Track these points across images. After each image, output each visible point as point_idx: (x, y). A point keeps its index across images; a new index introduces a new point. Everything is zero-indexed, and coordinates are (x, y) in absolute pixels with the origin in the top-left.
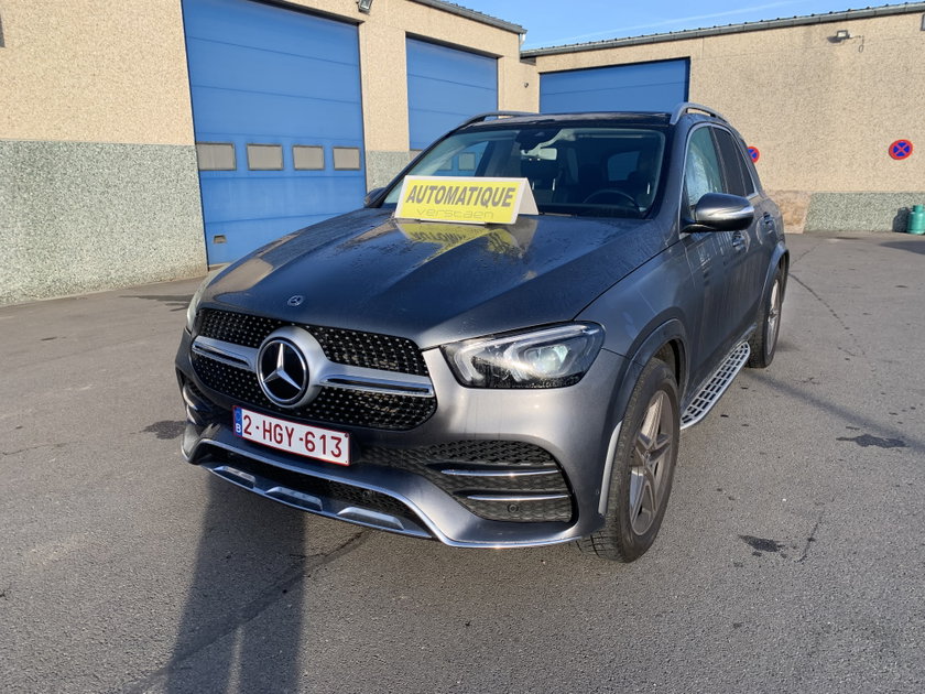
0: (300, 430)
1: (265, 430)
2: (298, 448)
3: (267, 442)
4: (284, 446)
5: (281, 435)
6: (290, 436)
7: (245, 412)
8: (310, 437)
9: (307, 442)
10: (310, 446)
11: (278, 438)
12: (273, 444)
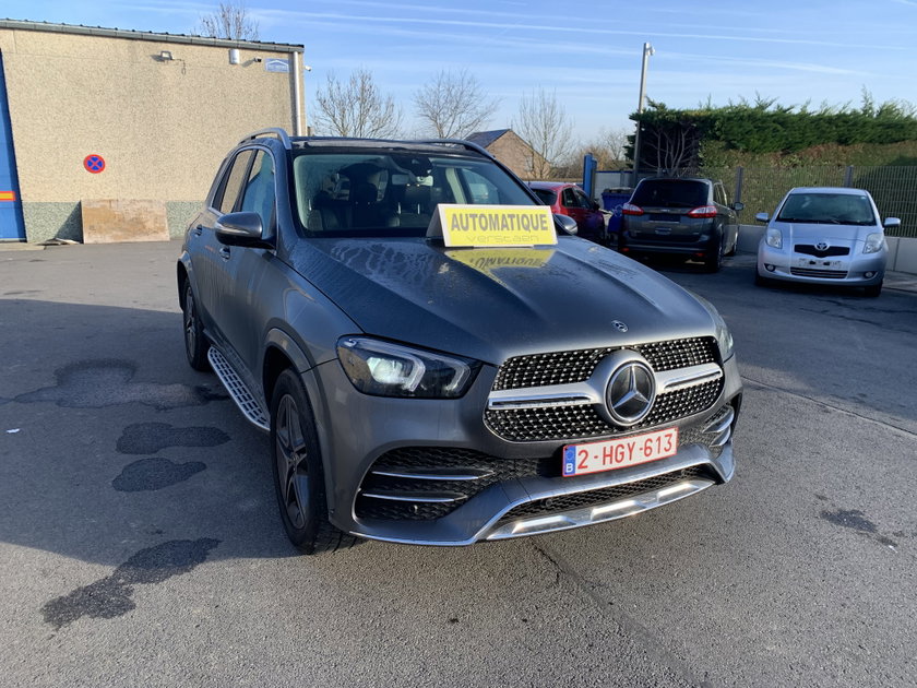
0: (640, 441)
1: (605, 456)
2: (639, 458)
3: (608, 466)
4: (626, 463)
5: (622, 453)
6: (631, 450)
7: (579, 448)
8: (649, 444)
9: (646, 448)
10: (648, 451)
11: (619, 457)
12: (616, 465)
